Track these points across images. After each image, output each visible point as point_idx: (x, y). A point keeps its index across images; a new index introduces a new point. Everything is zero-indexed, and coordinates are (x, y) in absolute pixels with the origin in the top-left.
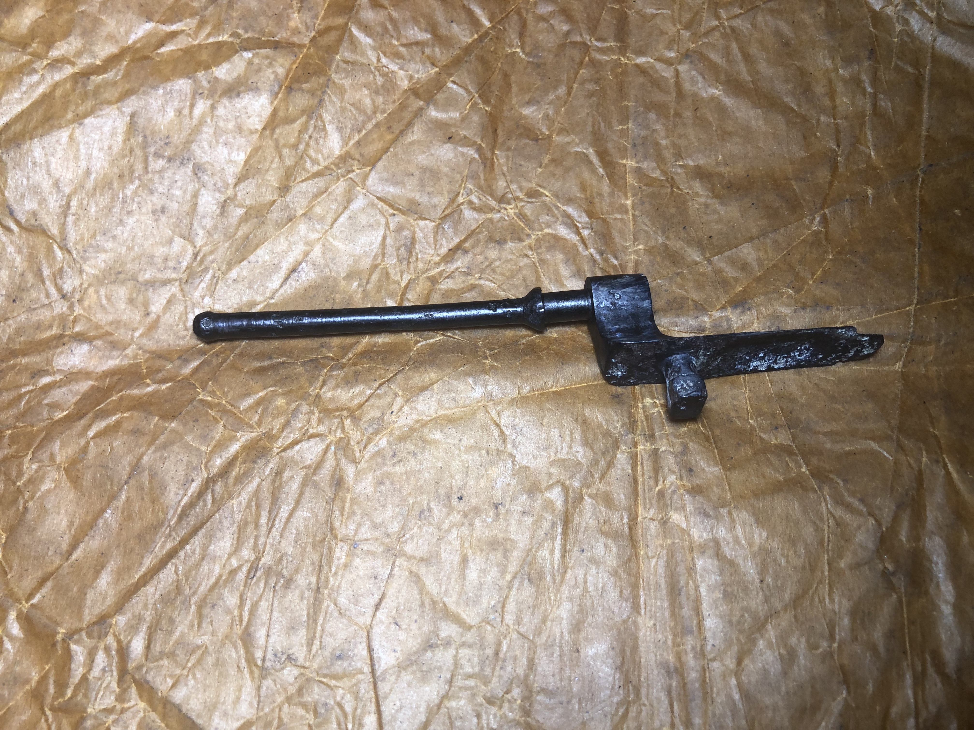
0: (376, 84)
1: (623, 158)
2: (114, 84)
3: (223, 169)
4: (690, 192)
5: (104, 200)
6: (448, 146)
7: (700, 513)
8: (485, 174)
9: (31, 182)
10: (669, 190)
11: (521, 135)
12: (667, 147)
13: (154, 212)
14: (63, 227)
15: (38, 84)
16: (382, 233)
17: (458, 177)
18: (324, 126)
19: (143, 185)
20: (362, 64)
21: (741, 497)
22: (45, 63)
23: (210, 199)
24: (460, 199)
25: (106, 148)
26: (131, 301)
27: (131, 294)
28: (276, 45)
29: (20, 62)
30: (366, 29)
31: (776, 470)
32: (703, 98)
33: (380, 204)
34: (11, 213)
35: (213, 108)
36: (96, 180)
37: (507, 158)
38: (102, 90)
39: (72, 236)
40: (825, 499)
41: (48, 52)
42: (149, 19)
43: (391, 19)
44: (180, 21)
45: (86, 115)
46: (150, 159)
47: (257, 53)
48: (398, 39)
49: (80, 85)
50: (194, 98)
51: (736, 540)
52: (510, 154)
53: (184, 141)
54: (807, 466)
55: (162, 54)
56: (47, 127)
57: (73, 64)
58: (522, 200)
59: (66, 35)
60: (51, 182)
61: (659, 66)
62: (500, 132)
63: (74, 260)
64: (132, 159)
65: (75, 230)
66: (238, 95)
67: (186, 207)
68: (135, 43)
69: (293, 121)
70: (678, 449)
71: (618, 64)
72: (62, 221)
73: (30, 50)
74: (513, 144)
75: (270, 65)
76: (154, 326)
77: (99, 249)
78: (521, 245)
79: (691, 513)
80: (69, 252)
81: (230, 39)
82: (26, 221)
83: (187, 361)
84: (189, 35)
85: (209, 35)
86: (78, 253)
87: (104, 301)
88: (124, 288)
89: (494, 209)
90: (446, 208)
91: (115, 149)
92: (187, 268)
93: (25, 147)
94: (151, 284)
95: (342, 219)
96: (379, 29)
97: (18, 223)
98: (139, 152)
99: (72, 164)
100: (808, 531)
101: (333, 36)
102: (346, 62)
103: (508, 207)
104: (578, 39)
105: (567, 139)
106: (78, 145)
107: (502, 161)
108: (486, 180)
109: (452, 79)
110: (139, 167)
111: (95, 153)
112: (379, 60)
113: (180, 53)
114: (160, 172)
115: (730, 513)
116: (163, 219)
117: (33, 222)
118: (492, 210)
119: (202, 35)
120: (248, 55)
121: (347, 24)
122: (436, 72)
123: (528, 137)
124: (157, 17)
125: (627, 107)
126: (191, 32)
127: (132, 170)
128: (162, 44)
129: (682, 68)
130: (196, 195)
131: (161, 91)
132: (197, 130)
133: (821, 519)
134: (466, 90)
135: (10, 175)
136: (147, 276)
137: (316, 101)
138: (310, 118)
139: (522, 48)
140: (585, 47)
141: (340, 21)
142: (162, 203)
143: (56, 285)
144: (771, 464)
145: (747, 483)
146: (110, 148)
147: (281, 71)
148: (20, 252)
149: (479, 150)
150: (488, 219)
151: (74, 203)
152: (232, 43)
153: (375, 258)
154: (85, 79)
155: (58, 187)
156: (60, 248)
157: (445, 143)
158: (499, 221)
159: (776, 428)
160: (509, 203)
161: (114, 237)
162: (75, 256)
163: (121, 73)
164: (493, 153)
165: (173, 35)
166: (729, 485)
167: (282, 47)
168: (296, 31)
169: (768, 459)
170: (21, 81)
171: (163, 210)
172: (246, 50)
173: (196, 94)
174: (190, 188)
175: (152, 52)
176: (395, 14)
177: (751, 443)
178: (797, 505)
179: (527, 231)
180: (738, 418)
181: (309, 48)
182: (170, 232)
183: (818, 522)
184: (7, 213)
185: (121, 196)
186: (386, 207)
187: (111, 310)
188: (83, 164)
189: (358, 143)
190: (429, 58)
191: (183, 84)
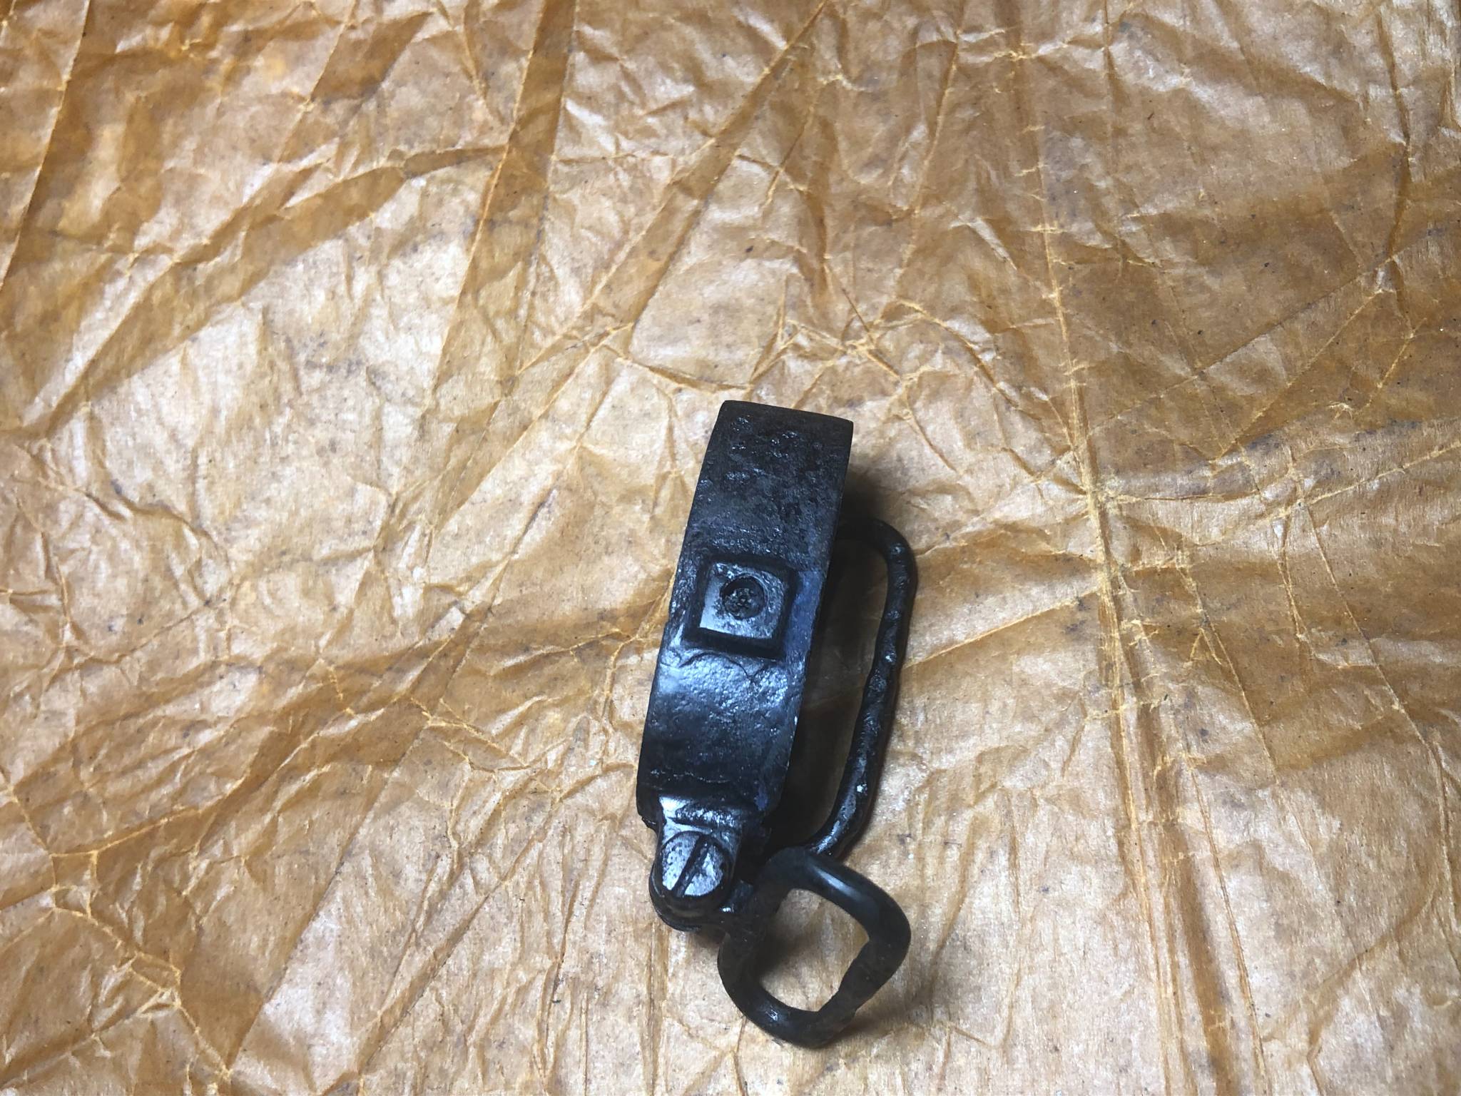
0: (619, 186)
1: (1035, 223)
2: (233, 269)
3: (412, 368)
4: (1157, 261)
5: (243, 449)
6: (750, 263)
7: (1225, 803)
8: (813, 298)
9: (139, 441)
10: (1120, 264)
11: (862, 222)
12: (1108, 192)
13: (321, 452)
14: (192, 498)
15: (127, 291)
16: (665, 423)
17: (771, 310)
18: (552, 270)
19: (299, 415)
20: (594, 160)
21: (1292, 767)
22: (131, 257)
23: (401, 417)
24: (780, 345)
25: (235, 368)
26: (306, 593)
27: (305, 582)
28: (459, 158)
29: (97, 266)
30: (589, 100)
31: (1348, 712)
32: (1160, 95)
33: (656, 378)
34: (118, 491)
35: (381, 276)
36: (227, 419)
37: (845, 262)
38: (216, 282)
39: (208, 510)
40: (1435, 753)
41: (132, 241)
42: (267, 159)
43: (627, 75)
44: (312, 151)
45: (200, 325)
46: (302, 372)
47: (433, 178)
48: (643, 105)
49: (184, 282)
50: (350, 266)
51: (1290, 839)
52: (848, 255)
53: (346, 335)
54: (1402, 700)
55: (293, 207)
56: (148, 354)
57: (169, 251)
58: (877, 327)
59: (154, 208)
60: (166, 435)
61: (1079, 53)
62: (830, 222)
63: (216, 546)
64: (275, 378)
65: (211, 501)
66: (415, 249)
67: (367, 436)
68: (252, 199)
69: (504, 273)
70: (1178, 699)
71: (1008, 64)
72: (190, 489)
73: (108, 244)
74: (849, 238)
75: (455, 192)
76: (345, 627)
77: (249, 523)
78: (886, 402)
79: (1209, 805)
80: (206, 534)
81: (389, 164)
82: (141, 498)
83: (402, 672)
84: (328, 170)
85: (357, 164)
86: (220, 533)
87: (268, 601)
88: (293, 575)
89: (836, 350)
90: (759, 363)
91: (249, 368)
92: (382, 529)
93: (122, 390)
94: (332, 561)
95: (601, 413)
96: (610, 97)
97: (129, 504)
98: (283, 366)
99: (191, 401)
100: (1411, 812)
101: (542, 123)
102: (568, 162)
103: (857, 343)
104: (935, 37)
105: (939, 210)
106: (195, 371)
107: (838, 270)
108: (816, 306)
109: (737, 153)
110: (287, 388)
111: (221, 378)
112: (618, 147)
113: (319, 201)
114: (318, 390)
115: (1274, 796)
116: (336, 460)
117: (149, 499)
118: (833, 352)
119: (348, 166)
120: (420, 182)
121: (558, 101)
122: (711, 146)
123: (876, 222)
124: (277, 153)
125: (1032, 134)
126: (330, 165)
127: (278, 397)
128: (290, 193)
129: (1119, 50)
130: (378, 416)
131: (300, 267)
132: (362, 316)
133: (1432, 788)
134: (764, 164)
135: (108, 438)
136: (324, 551)
137: (533, 234)
138: (528, 263)
139: (846, 71)
140: (950, 49)
141: (549, 97)
142: (330, 436)
143: (195, 588)
144: (1340, 704)
145: (1301, 742)
146: (241, 366)
147: (473, 198)
148: (138, 546)
149: (799, 260)
150: (827, 369)
151: (202, 460)
152: (393, 169)
153: (661, 464)
154: (190, 271)
155: (176, 441)
156: (193, 530)
157: (742, 260)
158: (847, 368)
159: (1345, 641)
160: (858, 337)
161: (268, 501)
162: (216, 539)
163: (239, 252)
164: (823, 260)
165: (306, 174)
166: (1270, 749)
167: (469, 159)
168: (485, 129)
169: (1334, 697)
170: (102, 293)
171: (333, 446)
172: (415, 175)
173: (352, 259)
174: (369, 405)
175: (279, 208)
176: (631, 66)
177: (1303, 672)
178: (1387, 769)
179: (893, 377)
180: (1278, 633)
181: (510, 152)
182: (349, 478)
183: (1425, 793)
184: (112, 492)
185: (268, 436)
186: (666, 380)
187: (278, 612)
188: (207, 398)
189: (608, 287)
190: (696, 125)
191: (330, 250)
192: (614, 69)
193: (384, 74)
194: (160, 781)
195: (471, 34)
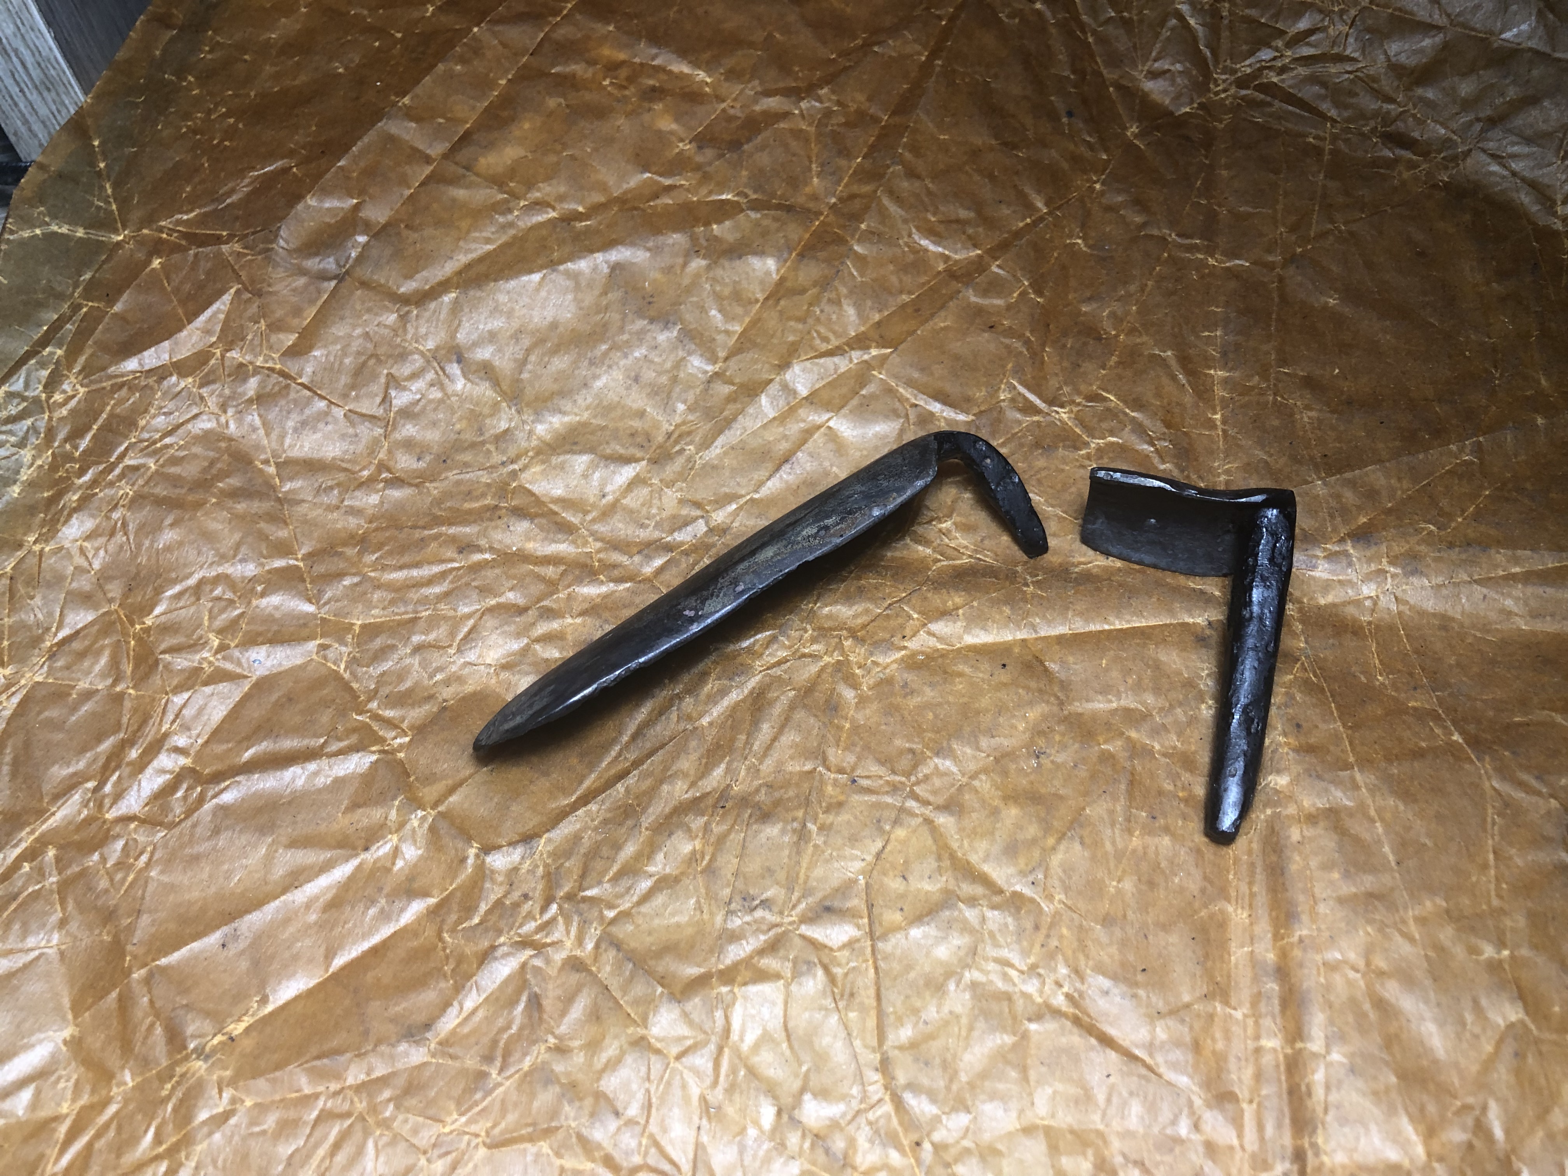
0: (903, 260)
1: (1209, 367)
2: (598, 232)
3: (715, 339)
4: (1299, 404)
5: (568, 358)
6: (988, 336)
7: (1310, 775)
8: (1032, 371)
9: (487, 329)
10: (1271, 399)
11: (1079, 333)
12: (1268, 352)
14: (516, 384)
15: (512, 225)
16: (899, 425)
17: (1000, 371)
18: (840, 299)
20: (889, 238)
21: (1368, 760)
22: (522, 204)
23: (695, 371)
24: (1001, 395)
26: (585, 478)
27: (586, 469)
28: (789, 210)
29: (494, 200)
30: (898, 199)
31: (1415, 734)
32: (1314, 307)
33: (899, 393)
34: (459, 361)
35: (710, 268)
36: (562, 334)
37: (1061, 356)
38: (584, 237)
39: (526, 395)
40: (1486, 772)
41: (527, 192)
42: (646, 169)
43: (928, 192)
44: (680, 174)
45: (562, 262)
46: (629, 318)
47: (766, 215)
48: (934, 214)
49: (559, 231)
50: (688, 255)
52: (1065, 352)
53: (671, 301)
54: (1460, 733)
55: (656, 206)
56: (515, 270)
57: (554, 209)
58: (1079, 404)
59: (549, 177)
60: (509, 335)
61: (1257, 270)
62: (1054, 327)
63: (524, 423)
64: (607, 316)
66: (740, 257)
67: (663, 380)
68: (625, 193)
69: (803, 291)
70: (1282, 699)
71: (1204, 264)
73: (506, 189)
74: (1069, 341)
75: (781, 228)
76: (610, 510)
78: (1077, 454)
79: (1298, 775)
80: (519, 413)
81: (735, 199)
83: (650, 557)
84: (688, 190)
85: (710, 193)
86: (530, 415)
89: (1043, 411)
90: (982, 403)
91: (589, 304)
92: (658, 448)
94: (613, 460)
95: (850, 406)
96: (913, 200)
97: (464, 373)
98: (616, 309)
99: (536, 314)
101: (857, 204)
102: (872, 233)
103: (1061, 410)
104: (1155, 232)
105: (1139, 340)
107: (1055, 360)
108: (1033, 377)
109: (997, 263)
110: (614, 326)
111: (566, 304)
112: (910, 235)
113: (676, 208)
114: (638, 333)
115: (1352, 777)
116: (634, 391)
117: (481, 374)
118: (1039, 411)
119: (704, 191)
120: (755, 215)
121: (875, 191)
122: (978, 255)
123: (1089, 336)
124: (654, 168)
126: (690, 188)
127: (605, 329)
128: (656, 196)
129: (1287, 274)
130: (676, 367)
131: (650, 244)
132: (688, 290)
133: (1483, 796)
134: (1015, 276)
135: (464, 320)
137: (832, 272)
138: (823, 289)
139: (1085, 239)
140: (1165, 243)
141: (866, 189)
143: (497, 448)
144: (1410, 727)
145: (1376, 746)
146: (583, 300)
147: (793, 236)
148: (460, 407)
149: (1027, 342)
150: (1034, 422)
151: (532, 359)
152: (737, 202)
154: (564, 225)
155: (517, 339)
156: (509, 407)
157: (984, 332)
158: (1048, 425)
159: (1416, 689)
160: (1062, 407)
161: (574, 402)
162: (525, 418)
163: (607, 221)
164: (1043, 349)
165: (670, 188)
166: (1351, 745)
167: (795, 212)
168: (814, 197)
169: (1405, 722)
170: (492, 220)
171: (637, 378)
172: (752, 209)
173: (691, 251)
174: (673, 355)
175: (645, 203)
176: (932, 187)
177: (1381, 702)
179: (1085, 438)
180: (1362, 672)
181: (828, 215)
182: (642, 405)
183: (1477, 799)
184: (454, 359)
185: (589, 356)
188: (550, 315)
189: (879, 323)
190: (971, 238)
191: (677, 239)
192: (917, 184)
193: (749, 140)
194: (430, 581)
195: (819, 135)
